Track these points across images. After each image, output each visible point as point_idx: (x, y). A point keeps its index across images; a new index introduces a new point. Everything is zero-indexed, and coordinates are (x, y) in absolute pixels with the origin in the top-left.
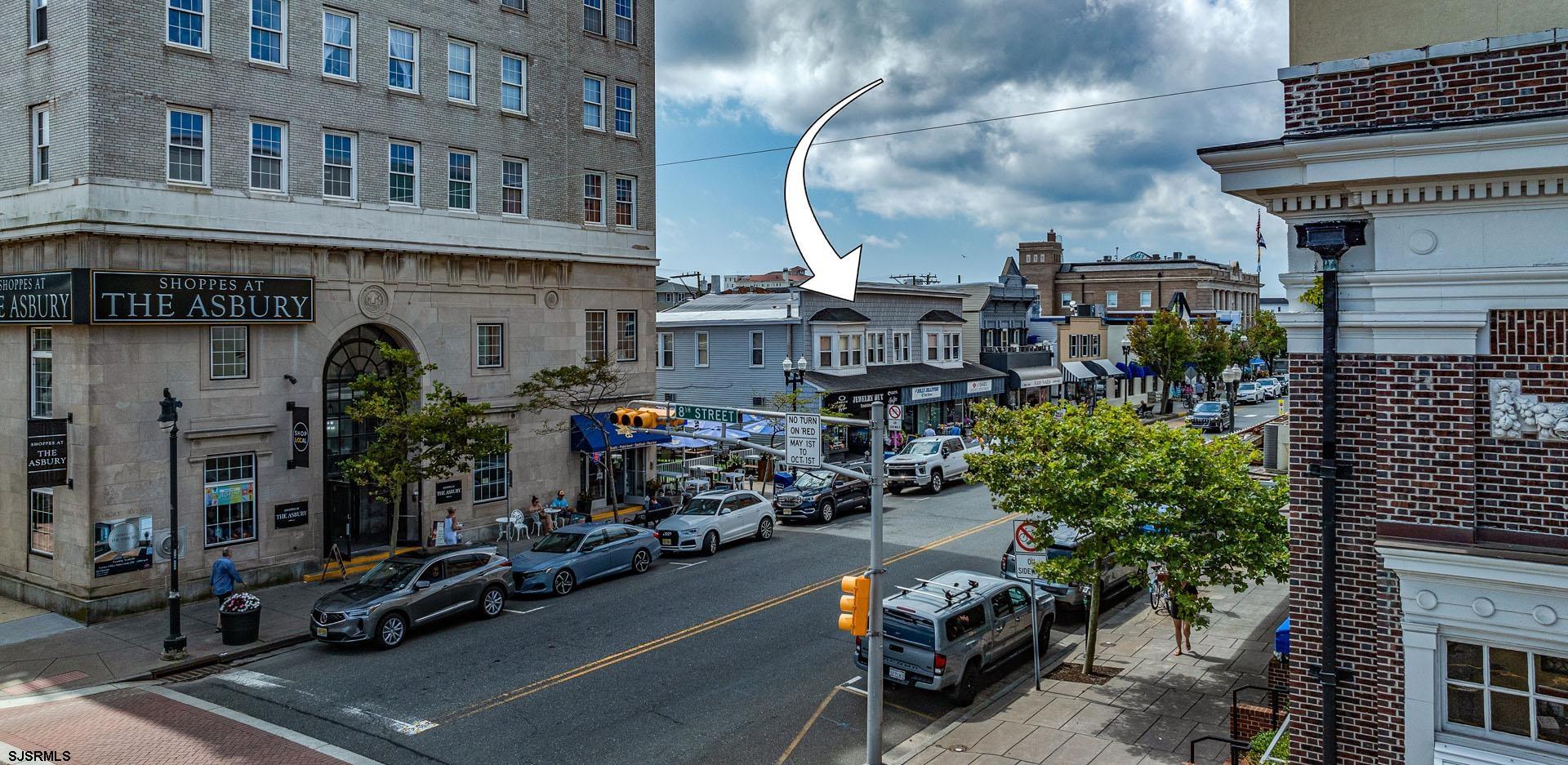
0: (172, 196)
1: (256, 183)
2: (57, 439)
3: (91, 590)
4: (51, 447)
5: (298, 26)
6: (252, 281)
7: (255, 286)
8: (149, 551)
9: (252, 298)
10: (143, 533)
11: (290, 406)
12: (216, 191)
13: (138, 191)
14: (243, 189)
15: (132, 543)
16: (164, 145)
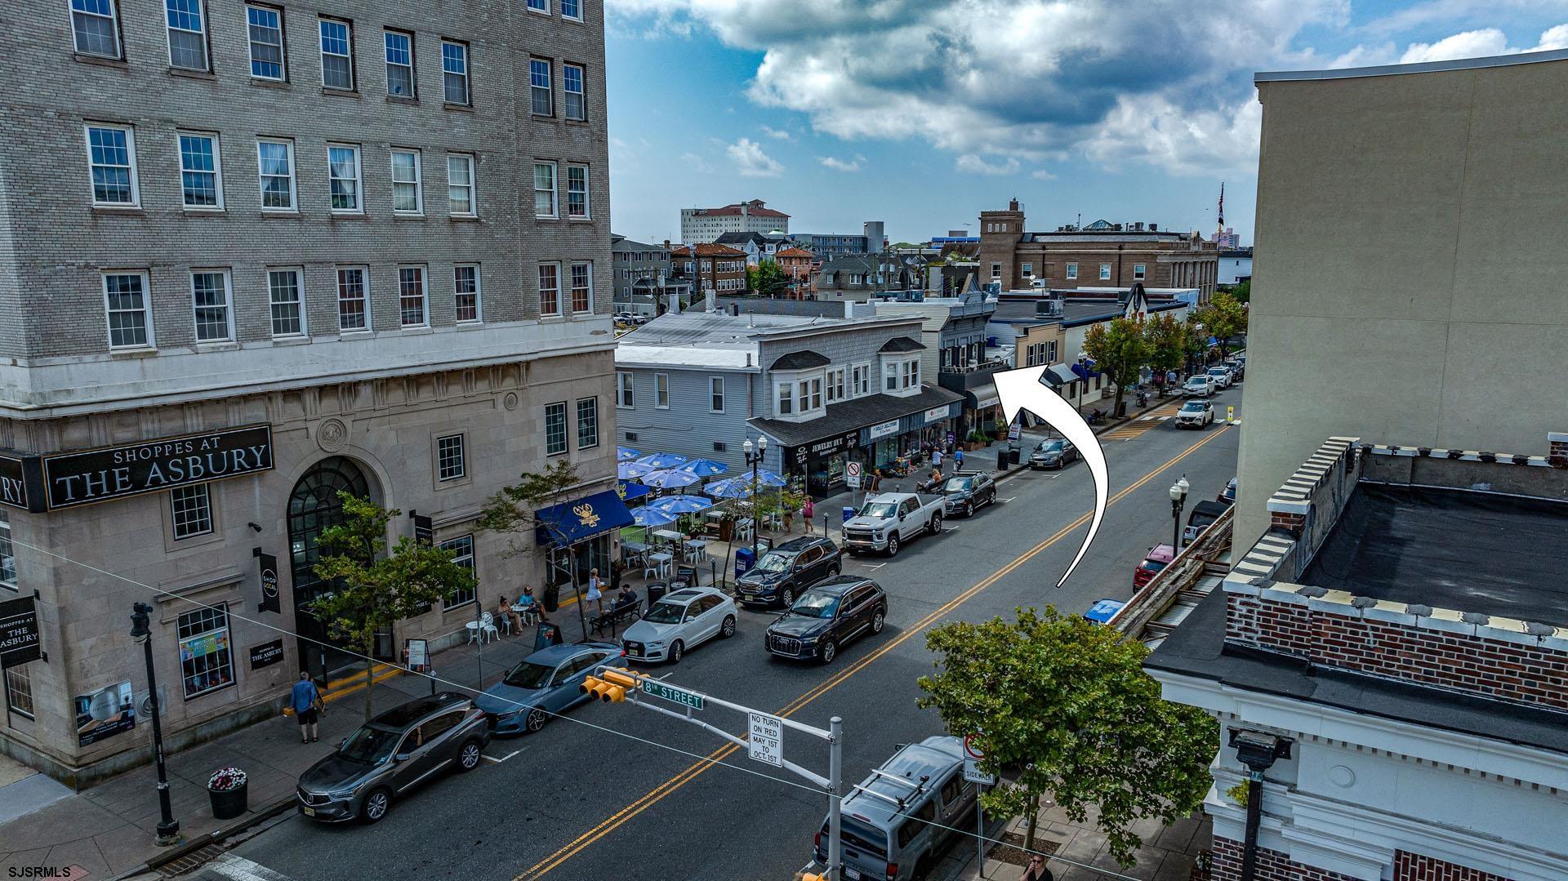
0: (116, 365)
1: (202, 335)
2: (25, 618)
3: (78, 759)
4: (21, 626)
5: (232, 163)
6: (208, 439)
7: (211, 443)
8: (131, 713)
9: (210, 456)
10: (123, 697)
11: (257, 552)
12: (163, 352)
13: (81, 366)
14: (189, 344)
15: (113, 709)
16: (103, 314)
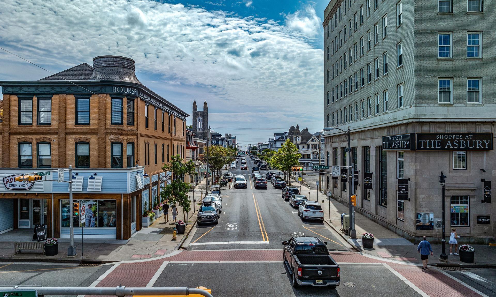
0: (440, 108)
1: (469, 101)
2: (405, 186)
3: (416, 234)
6: (468, 135)
8: (433, 224)
9: (468, 141)
10: (431, 218)
11: (483, 180)
12: (455, 105)
13: (429, 107)
14: (464, 103)
15: (427, 221)
16: (437, 92)
